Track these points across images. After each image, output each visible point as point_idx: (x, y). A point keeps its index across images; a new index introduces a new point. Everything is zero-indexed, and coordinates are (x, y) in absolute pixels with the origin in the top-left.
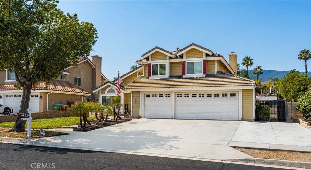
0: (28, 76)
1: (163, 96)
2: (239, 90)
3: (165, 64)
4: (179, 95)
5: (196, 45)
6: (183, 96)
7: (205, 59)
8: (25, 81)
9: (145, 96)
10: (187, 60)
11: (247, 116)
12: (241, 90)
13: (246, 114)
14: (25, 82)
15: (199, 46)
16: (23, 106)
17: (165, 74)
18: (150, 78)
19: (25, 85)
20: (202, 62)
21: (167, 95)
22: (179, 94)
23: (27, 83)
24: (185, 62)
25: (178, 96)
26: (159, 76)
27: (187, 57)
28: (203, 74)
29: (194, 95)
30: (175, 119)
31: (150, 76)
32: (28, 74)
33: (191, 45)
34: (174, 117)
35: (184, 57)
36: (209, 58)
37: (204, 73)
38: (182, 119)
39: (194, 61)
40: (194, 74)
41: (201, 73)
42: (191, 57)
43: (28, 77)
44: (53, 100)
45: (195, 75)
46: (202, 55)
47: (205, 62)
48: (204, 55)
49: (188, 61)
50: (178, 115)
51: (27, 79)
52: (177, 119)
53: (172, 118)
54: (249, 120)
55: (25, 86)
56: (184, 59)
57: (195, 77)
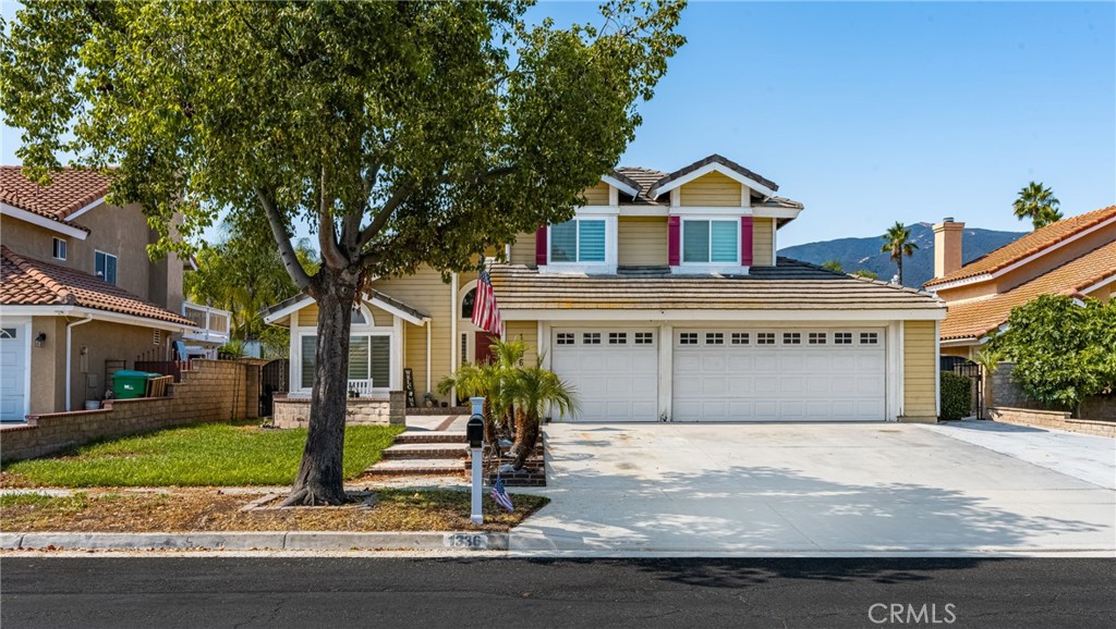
0: (353, 244)
1: (627, 338)
2: (890, 321)
3: (604, 222)
4: (686, 335)
5: (724, 162)
6: (702, 339)
7: (749, 211)
8: (340, 267)
9: (555, 339)
10: (687, 213)
11: (918, 407)
12: (899, 321)
13: (913, 401)
14: (338, 272)
15: (735, 167)
16: (333, 380)
17: (603, 259)
18: (543, 270)
19: (336, 284)
20: (736, 222)
21: (640, 335)
22: (684, 332)
23: (346, 276)
24: (678, 218)
25: (683, 342)
26: (578, 263)
27: (685, 203)
28: (743, 265)
29: (740, 339)
30: (672, 421)
31: (545, 264)
32: (354, 238)
33: (709, 160)
34: (669, 416)
35: (676, 200)
36: (761, 212)
37: (747, 259)
38: (697, 422)
39: (711, 219)
40: (711, 263)
41: (736, 260)
42: (699, 203)
43: (353, 250)
44: (86, 351)
45: (715, 268)
46: (737, 198)
47: (748, 223)
48: (745, 199)
49: (687, 215)
50: (686, 408)
51: (348, 259)
52: (681, 422)
53: (664, 421)
54: (925, 419)
55: (337, 290)
56: (675, 209)
57: (715, 273)
